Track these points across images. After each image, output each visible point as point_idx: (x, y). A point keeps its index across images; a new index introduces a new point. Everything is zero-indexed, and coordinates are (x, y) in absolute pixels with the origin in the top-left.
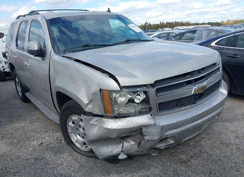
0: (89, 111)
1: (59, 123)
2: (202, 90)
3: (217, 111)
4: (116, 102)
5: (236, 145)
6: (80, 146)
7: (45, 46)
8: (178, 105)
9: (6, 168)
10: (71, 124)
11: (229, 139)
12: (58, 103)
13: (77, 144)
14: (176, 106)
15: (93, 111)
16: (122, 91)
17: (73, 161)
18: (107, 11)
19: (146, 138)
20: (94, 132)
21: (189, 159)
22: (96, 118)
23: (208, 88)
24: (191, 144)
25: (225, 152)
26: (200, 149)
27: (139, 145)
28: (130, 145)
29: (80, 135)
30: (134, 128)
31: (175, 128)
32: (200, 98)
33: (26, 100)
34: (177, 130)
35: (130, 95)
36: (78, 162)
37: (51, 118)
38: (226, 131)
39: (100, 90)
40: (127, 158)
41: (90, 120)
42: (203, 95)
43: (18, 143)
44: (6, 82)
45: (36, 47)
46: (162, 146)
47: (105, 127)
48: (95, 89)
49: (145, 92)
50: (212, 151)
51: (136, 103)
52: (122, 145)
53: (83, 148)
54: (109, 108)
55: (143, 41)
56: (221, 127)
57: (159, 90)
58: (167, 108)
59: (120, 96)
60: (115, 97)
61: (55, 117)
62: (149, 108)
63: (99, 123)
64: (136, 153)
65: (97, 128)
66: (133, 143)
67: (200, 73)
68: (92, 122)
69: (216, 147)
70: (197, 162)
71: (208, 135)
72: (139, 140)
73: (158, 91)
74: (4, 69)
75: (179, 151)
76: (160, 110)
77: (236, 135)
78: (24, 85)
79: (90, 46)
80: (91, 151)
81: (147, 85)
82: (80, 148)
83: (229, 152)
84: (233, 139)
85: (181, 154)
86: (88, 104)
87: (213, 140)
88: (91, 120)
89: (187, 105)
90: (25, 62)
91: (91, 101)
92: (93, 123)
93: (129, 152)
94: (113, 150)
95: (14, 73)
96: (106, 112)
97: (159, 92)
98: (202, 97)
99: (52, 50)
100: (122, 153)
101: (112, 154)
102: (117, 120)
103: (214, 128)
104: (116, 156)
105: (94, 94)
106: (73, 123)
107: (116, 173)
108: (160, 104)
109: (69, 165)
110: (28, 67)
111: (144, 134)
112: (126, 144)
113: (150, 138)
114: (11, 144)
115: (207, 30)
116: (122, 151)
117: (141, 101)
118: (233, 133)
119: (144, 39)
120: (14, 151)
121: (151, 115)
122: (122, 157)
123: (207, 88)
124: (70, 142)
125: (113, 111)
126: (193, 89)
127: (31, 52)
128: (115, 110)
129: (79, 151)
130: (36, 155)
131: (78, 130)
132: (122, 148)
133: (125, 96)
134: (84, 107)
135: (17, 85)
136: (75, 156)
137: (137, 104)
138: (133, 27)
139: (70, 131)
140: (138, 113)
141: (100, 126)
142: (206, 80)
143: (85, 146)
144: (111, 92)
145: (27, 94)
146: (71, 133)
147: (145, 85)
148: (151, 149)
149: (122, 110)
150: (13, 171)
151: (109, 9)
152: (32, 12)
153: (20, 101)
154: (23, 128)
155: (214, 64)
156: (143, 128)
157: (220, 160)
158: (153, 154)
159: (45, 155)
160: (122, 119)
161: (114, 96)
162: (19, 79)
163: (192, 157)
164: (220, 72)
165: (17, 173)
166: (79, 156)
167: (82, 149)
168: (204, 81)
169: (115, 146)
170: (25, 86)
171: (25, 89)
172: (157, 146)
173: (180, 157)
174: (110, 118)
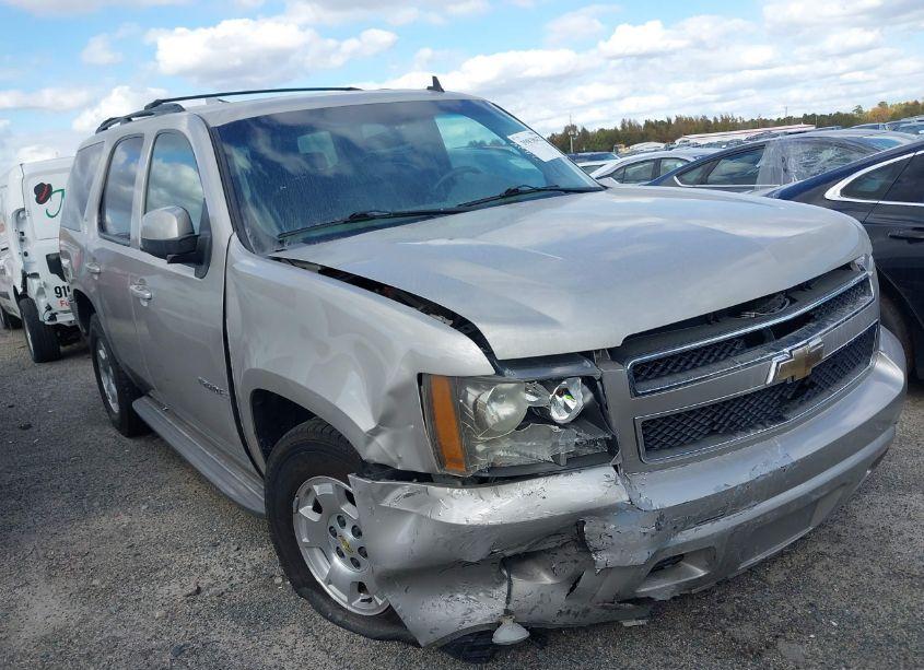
0: (376, 460)
1: (261, 508)
2: (808, 366)
3: (867, 448)
4: (480, 420)
6: (345, 598)
7: (206, 223)
8: (720, 428)
10: (306, 511)
12: (259, 432)
13: (331, 590)
14: (713, 432)
15: (394, 458)
16: (499, 378)
17: (320, 655)
18: (429, 88)
19: (601, 559)
20: (399, 540)
21: (771, 640)
22: (408, 487)
23: (828, 360)
24: (773, 579)
25: (911, 609)
26: (811, 600)
27: (571, 590)
28: (537, 587)
29: (341, 555)
30: (552, 519)
31: (713, 516)
32: (799, 400)
33: (134, 427)
34: (717, 524)
35: (531, 393)
37: (232, 492)
38: (908, 524)
39: (420, 377)
40: (526, 640)
41: (384, 492)
42: (813, 384)
43: (110, 590)
44: (61, 362)
45: (173, 231)
46: (660, 588)
47: (438, 518)
48: (400, 373)
49: (589, 382)
50: (858, 605)
51: (555, 424)
52: (505, 588)
53: (357, 606)
54: (454, 446)
55: (568, 191)
56: (887, 510)
57: (643, 369)
58: (677, 441)
59: (494, 398)
60: (475, 403)
61: (248, 491)
62: (607, 440)
63: (418, 505)
64: (561, 621)
65: (409, 522)
66: (547, 580)
67: (793, 301)
68: (388, 502)
69: (873, 591)
70: (804, 650)
71: (838, 542)
72: (570, 569)
73: (640, 374)
74: (53, 317)
75: (728, 609)
76: (648, 449)
78: (130, 370)
79: (373, 218)
80: (390, 616)
81: (597, 351)
82: (345, 606)
85: (737, 619)
86: (375, 432)
87: (857, 562)
88: (385, 496)
89: (752, 427)
90: (133, 288)
91: (384, 421)
92: (395, 505)
93: (536, 615)
94: (472, 611)
95: (92, 327)
96: (441, 462)
97: (645, 379)
98: (808, 394)
99: (235, 238)
100: (508, 622)
101: (467, 625)
102: (486, 491)
103: (860, 517)
104: (486, 632)
105: (397, 393)
106: (317, 508)
108: (647, 425)
110: (145, 304)
111: (593, 544)
112: (521, 586)
113: (617, 557)
114: (87, 594)
115: (803, 143)
116: (507, 612)
117: (574, 414)
119: (573, 186)
120: (97, 620)
121: (615, 467)
122: (509, 634)
123: (825, 356)
124: (304, 584)
125: (471, 455)
126: (773, 365)
127: (157, 248)
128: (476, 453)
129: (339, 618)
130: (179, 636)
131: (335, 535)
132: (508, 603)
133: (511, 396)
134: (357, 444)
135: (102, 371)
136: (328, 635)
137: (560, 426)
138: (527, 141)
139: (305, 540)
140: (563, 462)
141: (421, 517)
142: (820, 327)
143: (363, 596)
144: (460, 382)
145: (141, 407)
146: (309, 547)
147: (588, 355)
148: (620, 603)
149: (505, 453)
151: (435, 79)
152: (157, 103)
153: (113, 432)
154: (126, 532)
155: (847, 268)
156: (586, 519)
157: (890, 639)
158: (627, 624)
159: (214, 636)
160: (505, 488)
161: (471, 398)
162: (109, 351)
163: (780, 632)
164: (870, 295)
166: (342, 634)
167: (353, 610)
168: (813, 331)
169: (481, 594)
170: (133, 374)
171: (132, 388)
172: (644, 590)
173: (735, 630)
174: (459, 484)
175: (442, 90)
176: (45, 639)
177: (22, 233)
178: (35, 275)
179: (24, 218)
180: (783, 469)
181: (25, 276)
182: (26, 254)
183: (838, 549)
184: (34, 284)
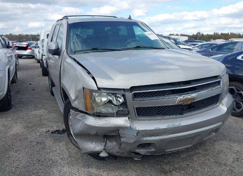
0: (75, 107)
2: (189, 101)
3: (210, 126)
5: (231, 166)
8: (160, 113)
9: (12, 146)
11: (226, 160)
14: (158, 114)
15: (79, 107)
16: (99, 91)
18: (127, 18)
19: (123, 140)
24: (182, 156)
26: (189, 163)
28: (112, 145)
34: (156, 137)
36: (69, 152)
38: (229, 151)
39: (84, 88)
40: (107, 157)
41: (77, 115)
42: (194, 107)
43: (31, 127)
45: (54, 47)
46: (142, 151)
48: (80, 87)
49: (123, 96)
50: (201, 167)
52: (105, 143)
54: (89, 106)
57: (137, 95)
58: (147, 114)
59: (98, 96)
60: (94, 96)
62: (126, 111)
63: (83, 119)
64: (117, 154)
66: (115, 143)
68: (78, 117)
69: (207, 165)
70: (179, 175)
71: (206, 151)
73: (135, 96)
75: (165, 161)
76: (138, 114)
77: (238, 157)
79: (99, 49)
83: (219, 172)
84: (231, 160)
85: (166, 164)
86: (75, 100)
87: (208, 157)
89: (172, 115)
91: (77, 98)
92: (79, 118)
93: (111, 151)
94: (96, 147)
96: (87, 110)
97: (137, 97)
98: (192, 109)
99: (66, 50)
100: (104, 152)
101: (94, 150)
104: (98, 153)
105: (79, 91)
107: (95, 168)
108: (138, 109)
109: (60, 153)
110: (52, 64)
111: (121, 135)
112: (109, 144)
113: (126, 140)
114: (27, 127)
116: (104, 149)
117: (121, 103)
118: (235, 155)
120: (26, 133)
121: (129, 118)
122: (103, 154)
123: (196, 100)
125: (93, 108)
127: (50, 51)
130: (40, 140)
132: (105, 147)
133: (104, 96)
134: (71, 102)
137: (115, 105)
138: (148, 34)
139: (70, 124)
140: (115, 114)
141: (83, 122)
144: (92, 91)
145: (53, 89)
148: (132, 153)
149: (104, 110)
150: (16, 149)
151: (130, 16)
154: (41, 116)
155: (216, 77)
156: (120, 129)
158: (135, 159)
159: (47, 141)
160: (101, 118)
163: (175, 169)
165: (19, 151)
169: (99, 144)
172: (137, 151)
173: (164, 167)
174: (92, 116)
175: (131, 19)
176: (14, 135)
177: (43, 45)
178: (44, 55)
179: (44, 42)
180: (178, 127)
181: (42, 55)
182: (43, 50)
183: (205, 153)
184: (44, 57)
